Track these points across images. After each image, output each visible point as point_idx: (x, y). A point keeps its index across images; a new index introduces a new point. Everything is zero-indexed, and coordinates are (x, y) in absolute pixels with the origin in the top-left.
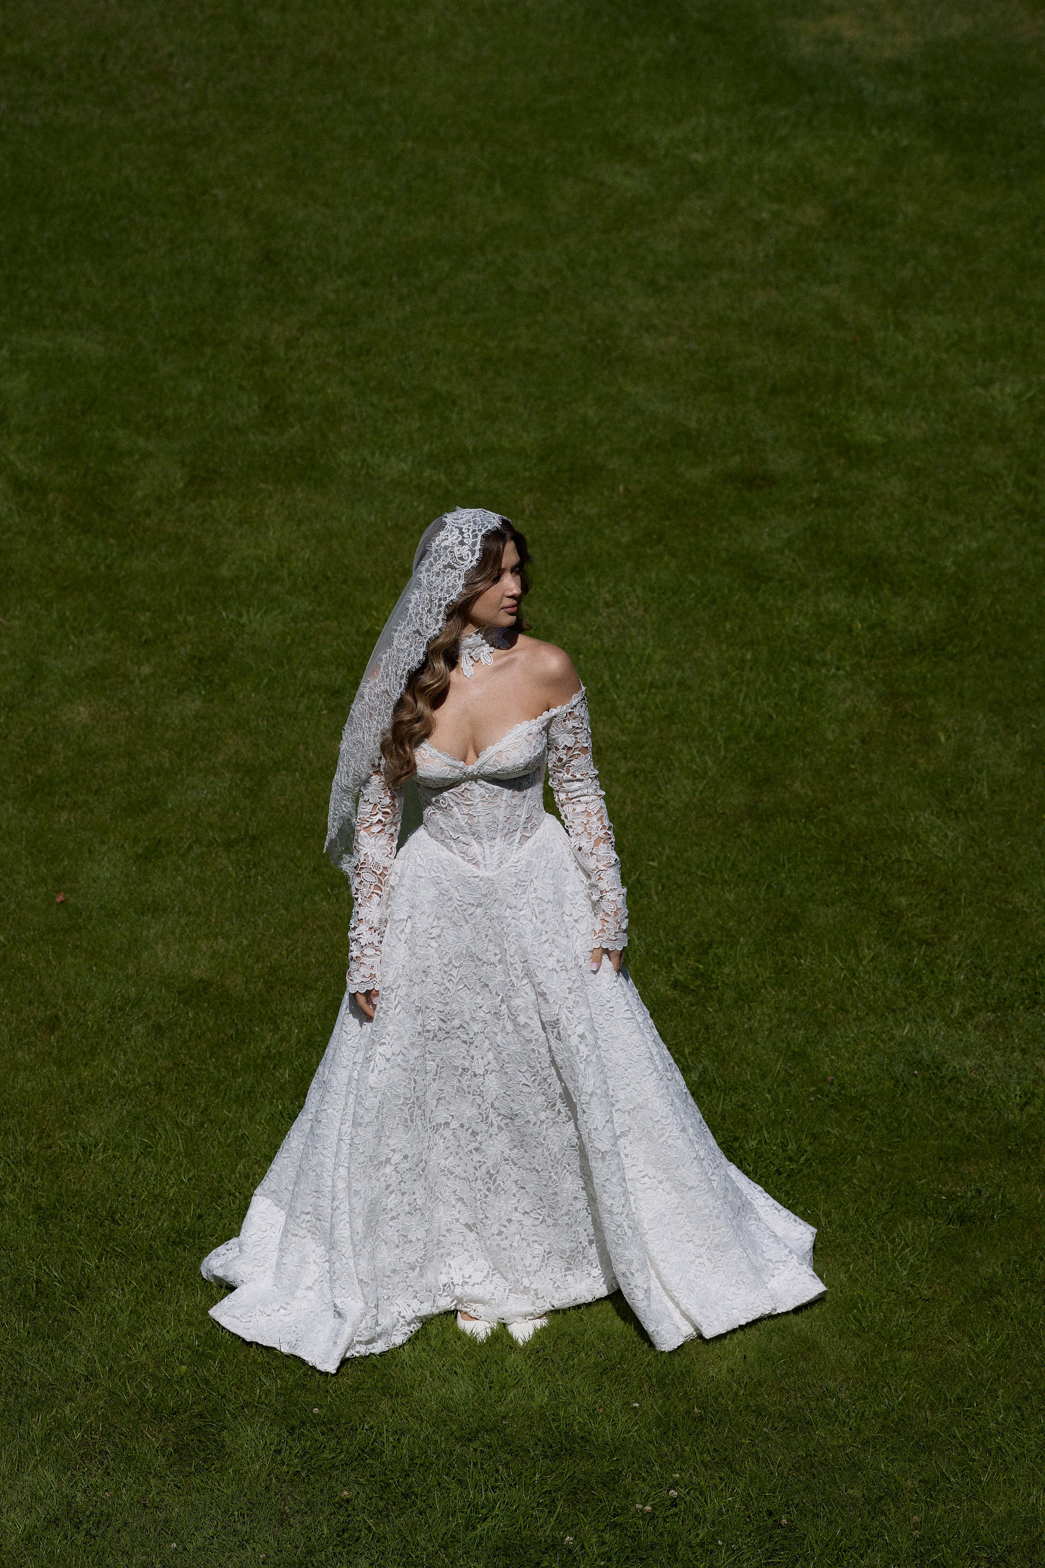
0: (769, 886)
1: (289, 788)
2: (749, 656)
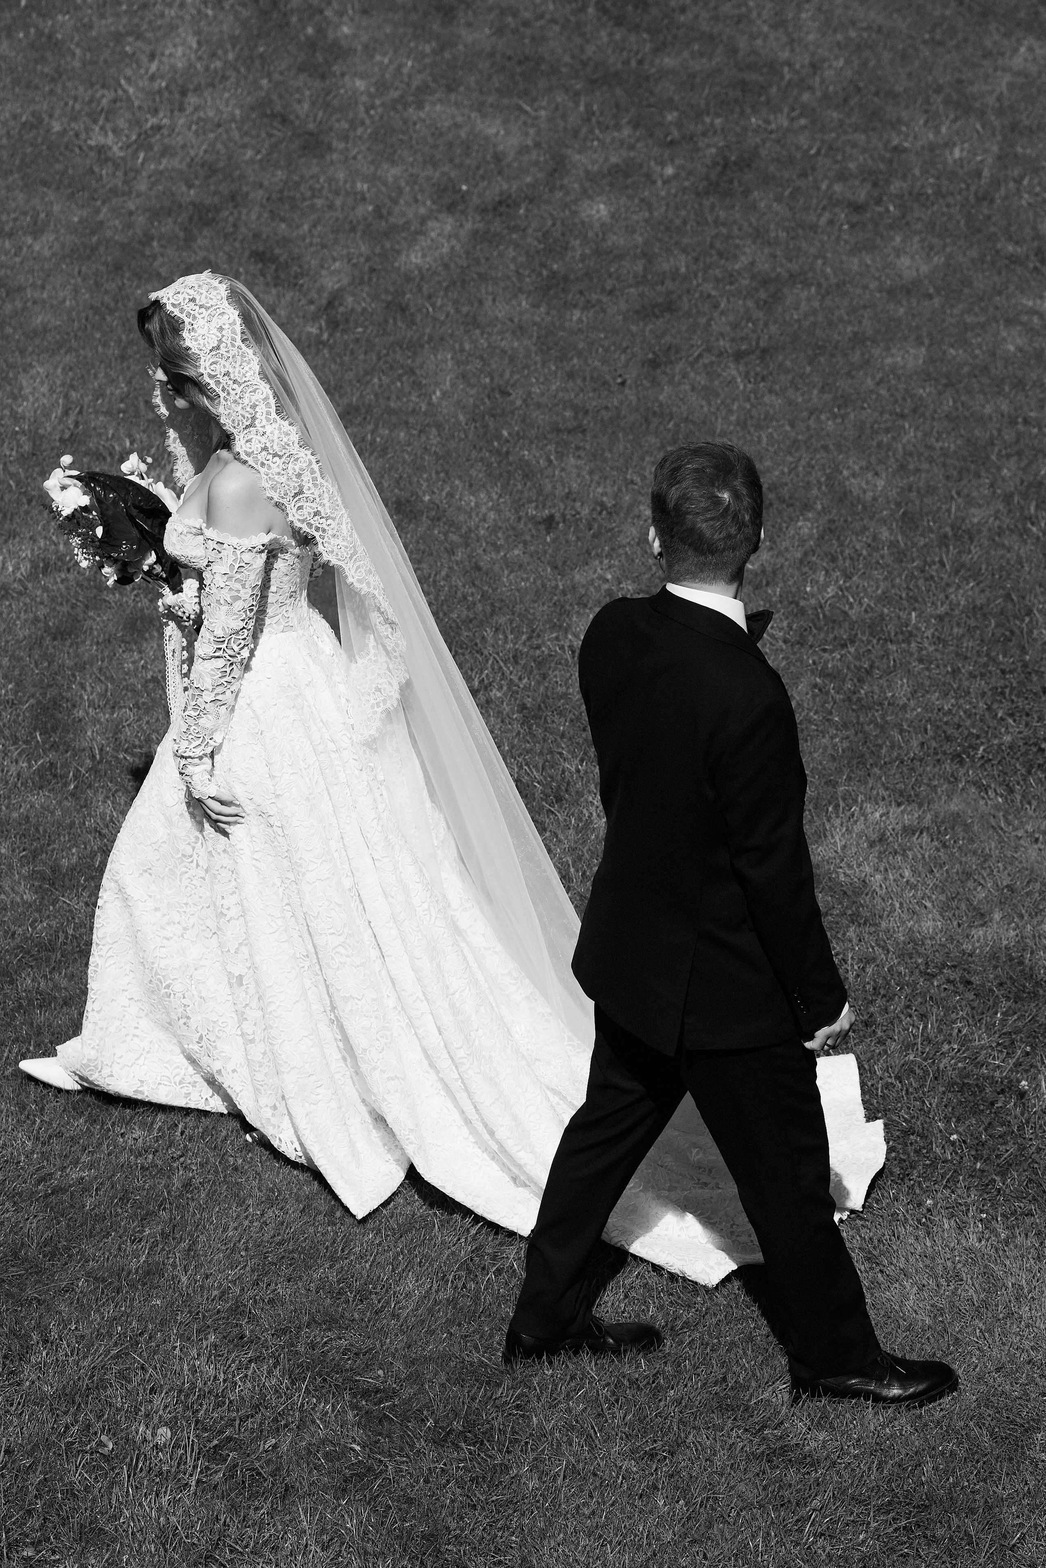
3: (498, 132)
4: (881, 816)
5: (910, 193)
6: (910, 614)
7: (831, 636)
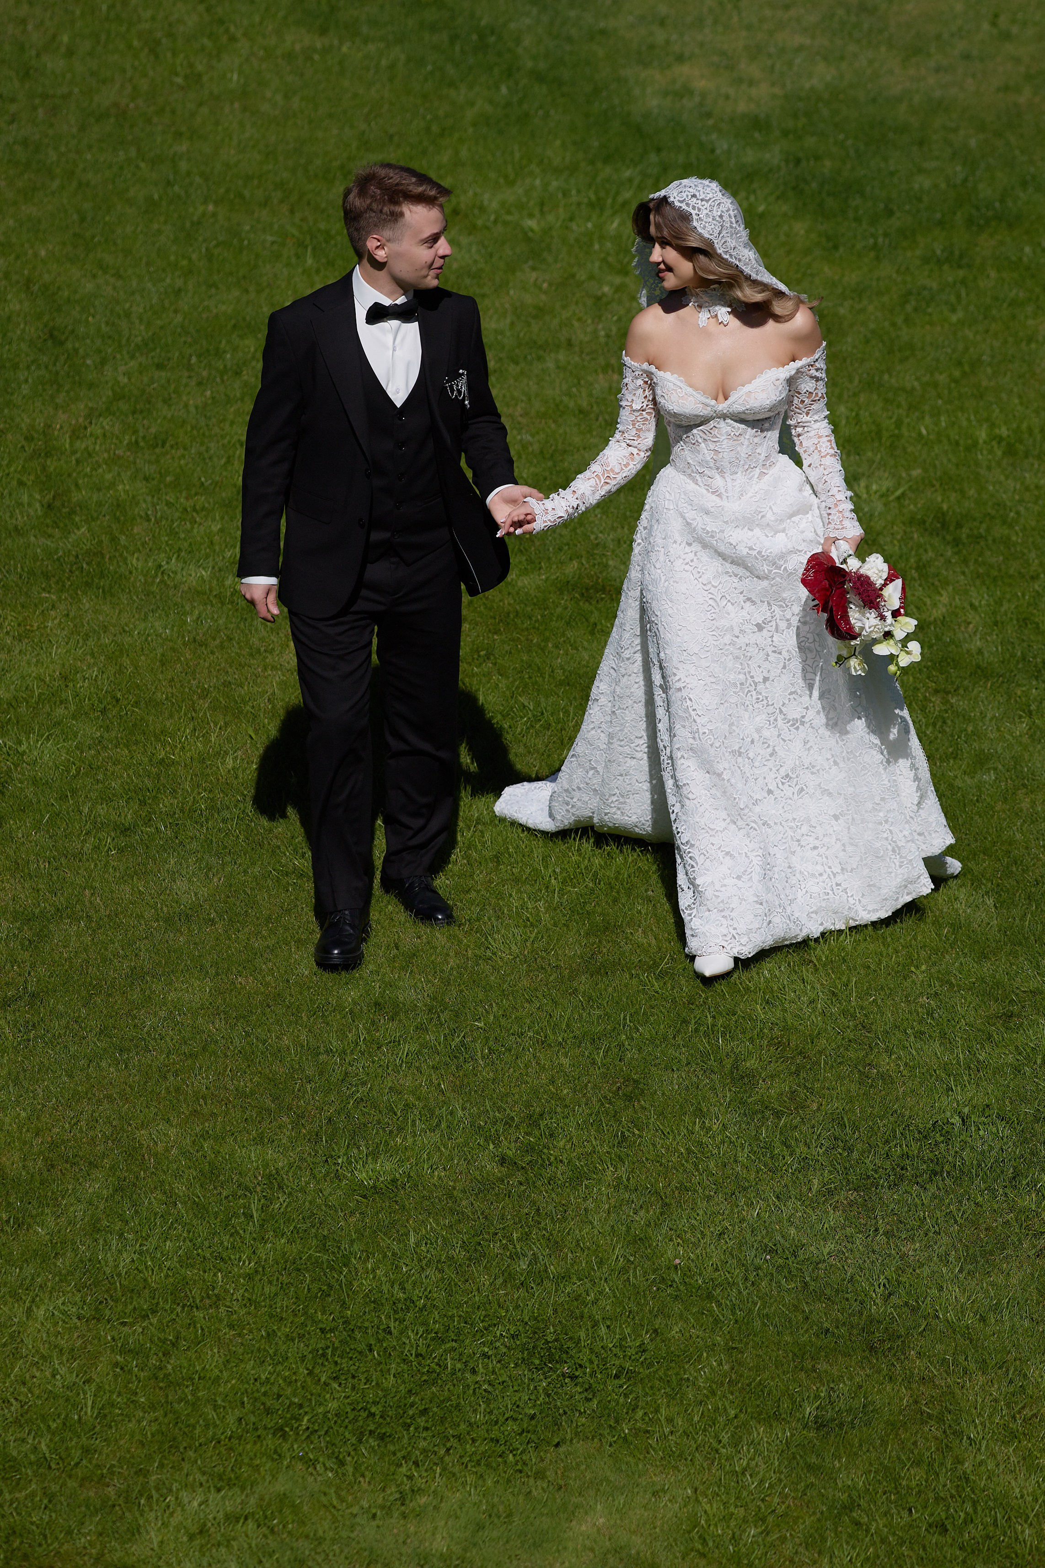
4: (200, 1505)
5: (182, 811)
6: (215, 1275)
7: (131, 1307)
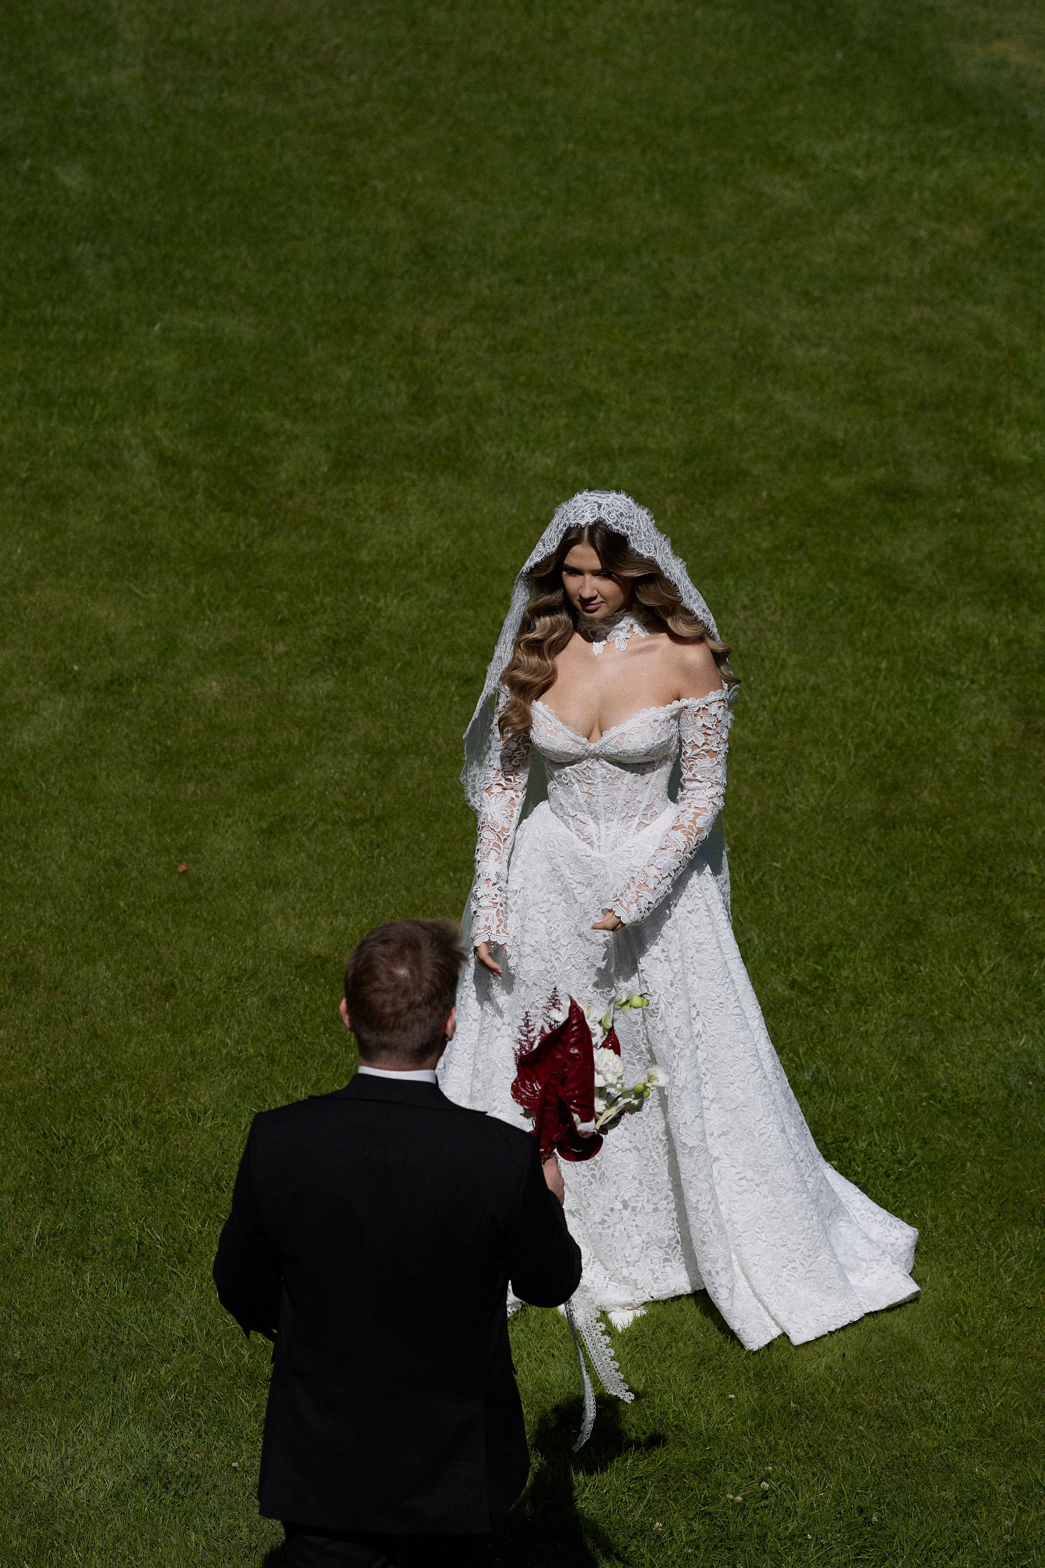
0: (892, 893)
1: (417, 772)
2: (884, 665)
3: (109, 614)
